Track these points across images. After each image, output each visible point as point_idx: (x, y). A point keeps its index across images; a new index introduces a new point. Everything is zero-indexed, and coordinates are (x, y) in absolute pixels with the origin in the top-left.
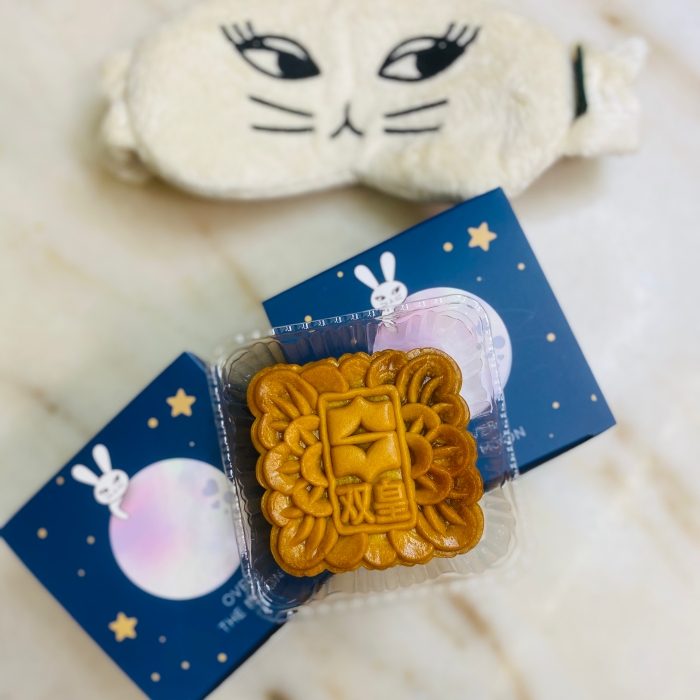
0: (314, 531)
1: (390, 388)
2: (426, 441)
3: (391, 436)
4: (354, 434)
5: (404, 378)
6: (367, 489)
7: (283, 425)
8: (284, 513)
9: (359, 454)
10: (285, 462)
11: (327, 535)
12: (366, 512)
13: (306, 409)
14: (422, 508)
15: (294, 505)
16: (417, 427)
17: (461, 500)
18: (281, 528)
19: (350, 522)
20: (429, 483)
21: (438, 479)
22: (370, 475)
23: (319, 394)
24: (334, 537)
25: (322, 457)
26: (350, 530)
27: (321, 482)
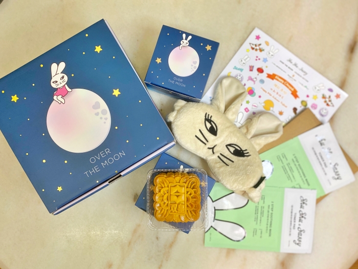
0: (164, 212)
1: (184, 184)
2: (190, 197)
3: (183, 195)
4: (175, 193)
5: (188, 182)
6: (176, 205)
7: (160, 188)
8: (158, 207)
9: (176, 197)
10: (160, 197)
11: (166, 213)
12: (175, 210)
13: (166, 186)
14: (187, 211)
15: (160, 206)
16: (189, 193)
17: (196, 210)
18: (157, 211)
19: (172, 211)
20: (190, 206)
21: (192, 205)
22: (178, 202)
23: (169, 183)
24: (168, 214)
25: (168, 196)
26: (172, 214)
27: (167, 202)
